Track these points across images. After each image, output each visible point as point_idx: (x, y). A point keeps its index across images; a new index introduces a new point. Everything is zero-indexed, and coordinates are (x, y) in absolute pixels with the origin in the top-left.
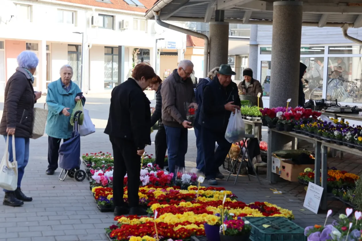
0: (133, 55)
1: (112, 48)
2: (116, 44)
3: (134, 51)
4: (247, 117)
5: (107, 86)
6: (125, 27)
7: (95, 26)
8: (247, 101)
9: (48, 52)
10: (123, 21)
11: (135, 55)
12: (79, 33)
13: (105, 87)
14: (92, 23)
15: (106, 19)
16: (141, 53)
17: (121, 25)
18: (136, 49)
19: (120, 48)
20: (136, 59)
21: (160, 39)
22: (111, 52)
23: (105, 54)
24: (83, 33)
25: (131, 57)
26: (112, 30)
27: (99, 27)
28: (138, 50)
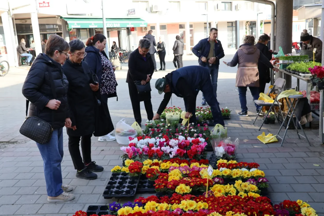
0: (246, 26)
1: (232, 23)
2: (233, 20)
3: (247, 23)
4: (300, 74)
5: (230, 47)
6: (239, 8)
7: (220, 10)
8: (306, 56)
9: (191, 29)
10: (237, 4)
11: (247, 25)
12: (205, 15)
13: (228, 47)
14: (217, 8)
15: (227, 5)
16: (251, 24)
17: (236, 7)
18: (247, 22)
19: (236, 22)
20: (248, 28)
21: (260, 13)
22: (231, 25)
23: (228, 27)
24: (207, 14)
25: (244, 27)
26: (231, 11)
27: (222, 10)
28: (249, 22)
